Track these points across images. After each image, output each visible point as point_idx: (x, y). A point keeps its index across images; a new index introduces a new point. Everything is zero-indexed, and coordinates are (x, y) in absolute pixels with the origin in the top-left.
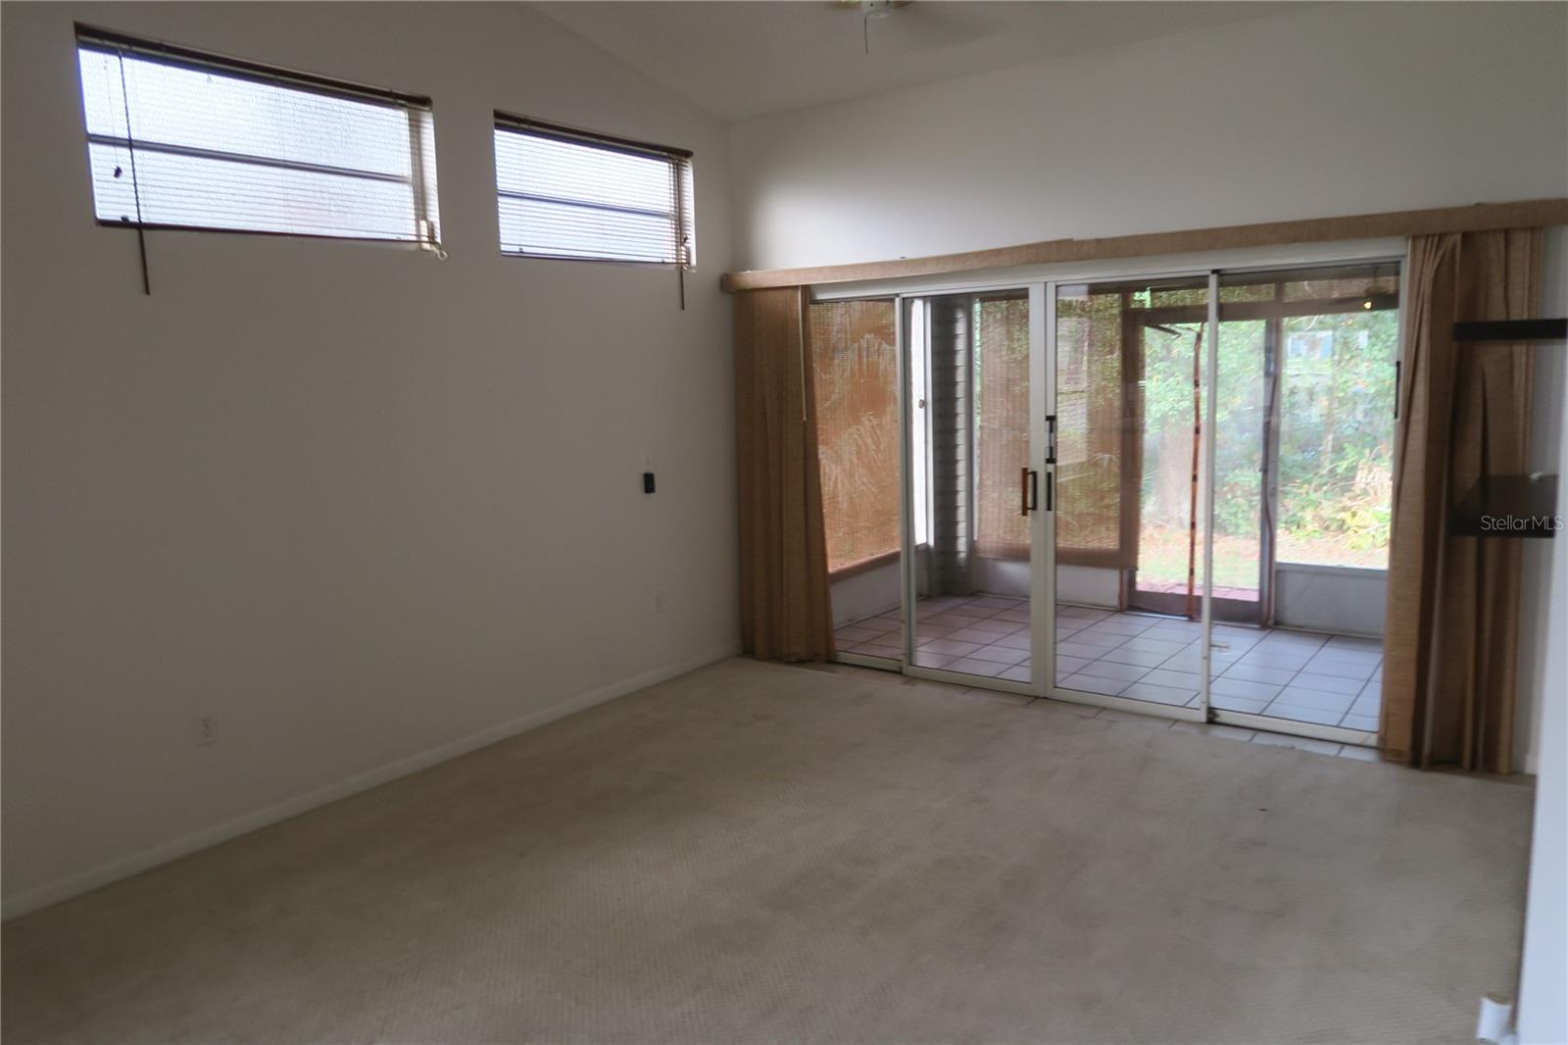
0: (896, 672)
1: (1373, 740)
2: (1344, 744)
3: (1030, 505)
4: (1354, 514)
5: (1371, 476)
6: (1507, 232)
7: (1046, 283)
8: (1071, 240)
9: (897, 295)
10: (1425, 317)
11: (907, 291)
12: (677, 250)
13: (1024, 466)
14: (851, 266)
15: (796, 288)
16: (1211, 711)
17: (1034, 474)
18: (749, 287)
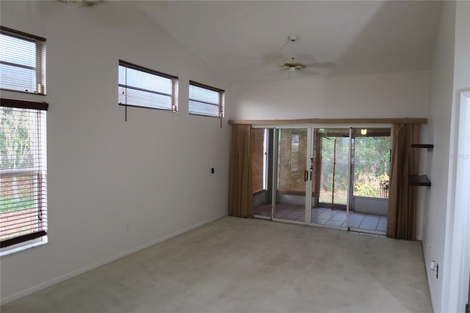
0: (270, 220)
1: (385, 234)
2: (379, 235)
3: (306, 179)
4: (359, 187)
5: (363, 177)
6: (413, 124)
7: (311, 128)
8: (319, 119)
9: (274, 128)
10: (397, 140)
11: (277, 127)
12: (219, 114)
13: (305, 170)
14: (264, 121)
15: (249, 124)
16: (349, 228)
17: (308, 172)
18: (236, 124)
